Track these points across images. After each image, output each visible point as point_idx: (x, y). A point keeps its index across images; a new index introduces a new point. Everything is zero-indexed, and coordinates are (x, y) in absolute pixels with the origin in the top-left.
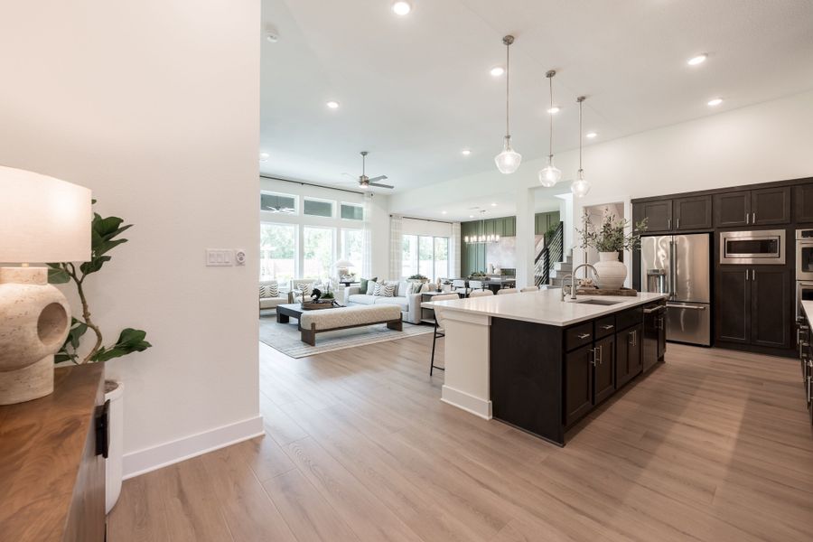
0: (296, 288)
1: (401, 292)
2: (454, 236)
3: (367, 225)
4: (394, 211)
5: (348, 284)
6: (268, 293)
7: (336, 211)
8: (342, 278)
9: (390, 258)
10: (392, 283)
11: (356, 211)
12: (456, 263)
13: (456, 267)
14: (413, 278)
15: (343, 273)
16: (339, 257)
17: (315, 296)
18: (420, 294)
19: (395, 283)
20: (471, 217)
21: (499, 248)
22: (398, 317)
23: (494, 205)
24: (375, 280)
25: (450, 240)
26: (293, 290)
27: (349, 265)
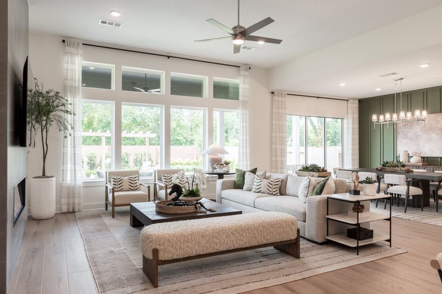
0: (160, 179)
1: (290, 188)
2: (350, 115)
3: (245, 104)
4: (277, 86)
5: (221, 176)
6: (126, 185)
7: (207, 90)
8: (214, 168)
9: (271, 143)
10: (276, 176)
11: (231, 90)
12: (353, 149)
13: (353, 155)
14: (306, 169)
15: (216, 162)
16: (211, 142)
17: (175, 194)
18: (324, 196)
19: (282, 176)
20: (378, 89)
21: (417, 129)
22: (294, 236)
23: (425, 66)
24: (254, 171)
25: (345, 121)
26: (157, 182)
27: (224, 152)
